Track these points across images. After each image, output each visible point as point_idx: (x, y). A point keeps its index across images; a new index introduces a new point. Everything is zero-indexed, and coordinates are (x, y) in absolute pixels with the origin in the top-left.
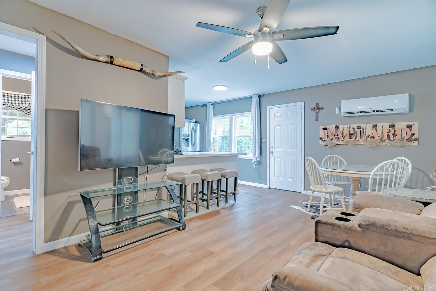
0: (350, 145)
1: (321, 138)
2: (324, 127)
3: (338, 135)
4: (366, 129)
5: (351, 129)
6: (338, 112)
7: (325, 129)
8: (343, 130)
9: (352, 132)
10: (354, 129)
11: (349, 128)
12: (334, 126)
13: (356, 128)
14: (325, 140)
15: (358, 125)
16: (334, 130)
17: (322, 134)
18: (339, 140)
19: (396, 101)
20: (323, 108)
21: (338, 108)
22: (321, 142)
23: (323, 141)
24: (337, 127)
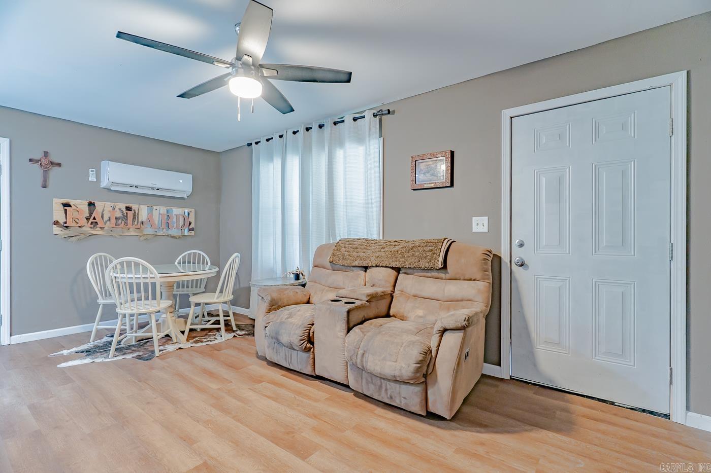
0: (116, 235)
1: (58, 222)
2: (65, 201)
3: (94, 219)
4: (138, 211)
5: (117, 209)
6: (92, 178)
7: (67, 205)
8: (103, 211)
9: (119, 214)
10: (120, 209)
11: (114, 209)
12: (86, 203)
13: (124, 210)
14: (67, 227)
15: (128, 205)
16: (85, 208)
17: (59, 216)
18: (97, 227)
19: (181, 181)
20: (59, 165)
21: (93, 171)
22: (56, 230)
23: (61, 229)
24: (91, 204)
